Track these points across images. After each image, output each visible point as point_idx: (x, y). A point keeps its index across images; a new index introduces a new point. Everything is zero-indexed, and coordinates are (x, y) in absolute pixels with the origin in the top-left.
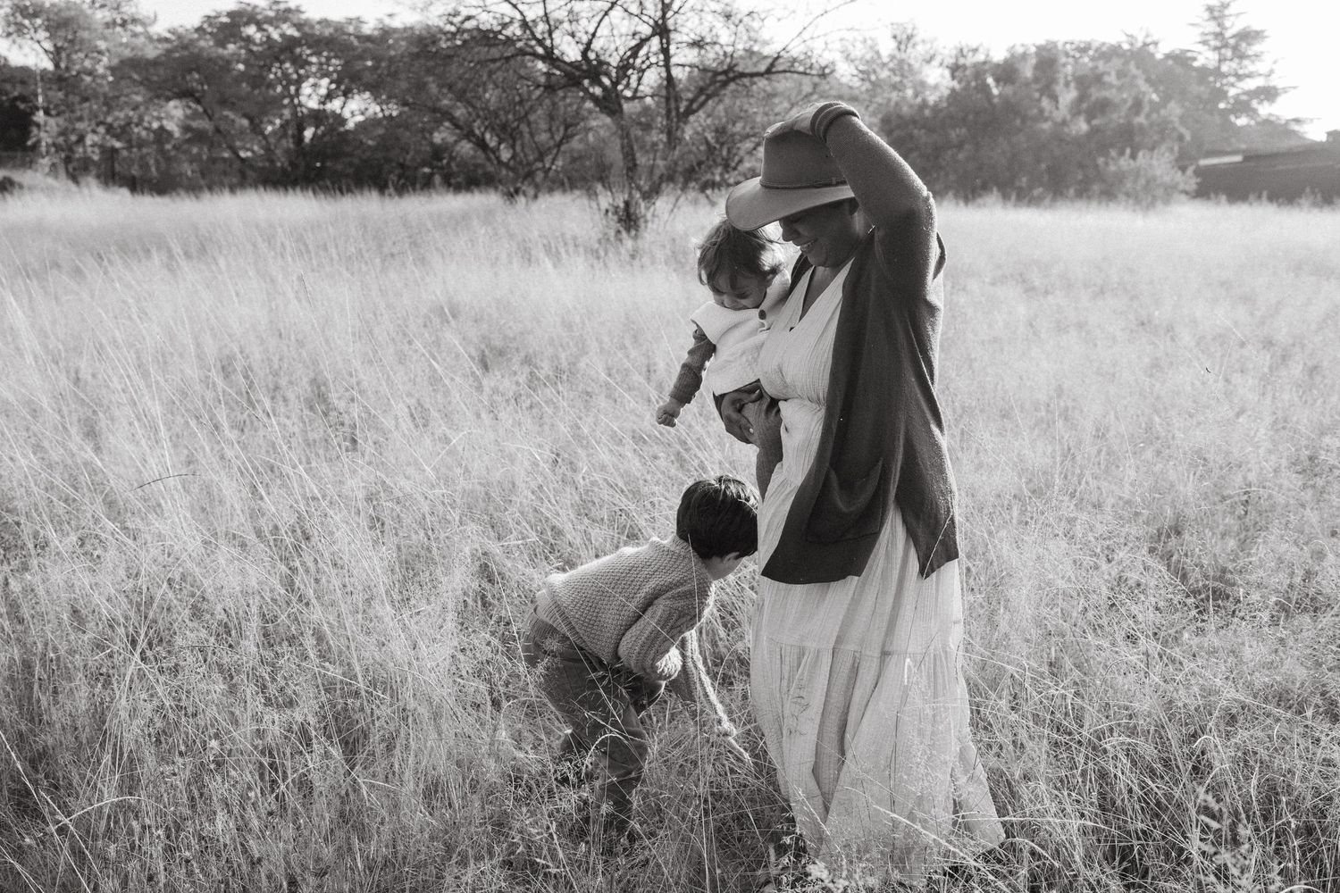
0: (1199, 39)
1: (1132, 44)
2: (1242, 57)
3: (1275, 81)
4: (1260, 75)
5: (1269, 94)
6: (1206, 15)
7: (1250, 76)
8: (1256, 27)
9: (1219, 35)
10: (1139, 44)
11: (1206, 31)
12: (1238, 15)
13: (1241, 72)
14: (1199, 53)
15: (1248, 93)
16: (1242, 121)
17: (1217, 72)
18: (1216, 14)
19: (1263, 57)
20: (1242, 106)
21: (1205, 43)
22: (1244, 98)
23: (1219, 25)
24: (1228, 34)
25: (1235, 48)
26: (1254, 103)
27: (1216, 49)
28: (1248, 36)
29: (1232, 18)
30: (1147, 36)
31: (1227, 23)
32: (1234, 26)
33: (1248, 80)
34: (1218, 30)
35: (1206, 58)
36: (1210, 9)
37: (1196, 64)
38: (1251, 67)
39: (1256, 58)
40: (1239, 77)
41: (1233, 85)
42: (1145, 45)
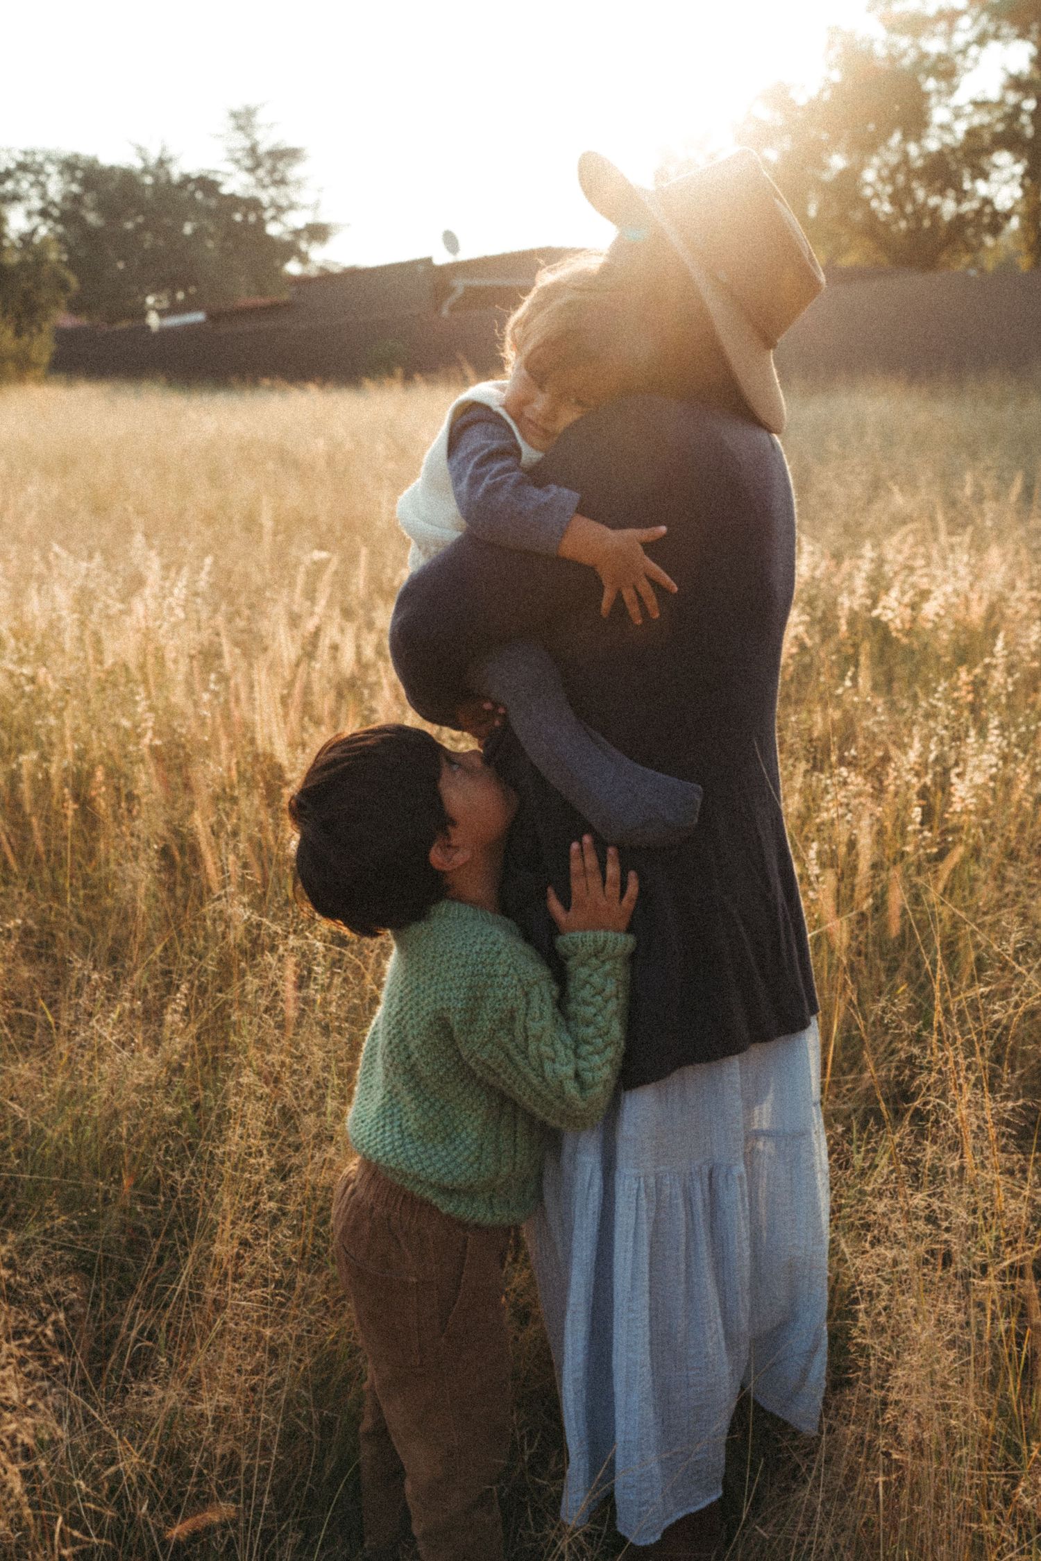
0: (226, 155)
1: (144, 160)
2: (282, 182)
3: (323, 219)
4: (304, 207)
5: (318, 232)
6: (231, 123)
7: (292, 207)
8: (291, 143)
9: (253, 151)
10: (152, 161)
11: (233, 144)
12: (271, 126)
13: (284, 202)
14: (229, 175)
15: (297, 233)
16: (293, 268)
17: (253, 205)
18: (243, 120)
19: (306, 184)
20: (289, 249)
21: (237, 161)
22: (288, 237)
23: (248, 138)
24: (263, 148)
25: (273, 170)
26: (303, 246)
27: (251, 170)
28: (286, 155)
29: (263, 129)
30: (164, 149)
31: (259, 136)
32: (266, 141)
33: (291, 215)
34: (247, 144)
35: (236, 183)
36: (234, 115)
37: (225, 190)
38: (295, 197)
39: (299, 183)
40: (280, 210)
41: (274, 218)
42: (161, 163)
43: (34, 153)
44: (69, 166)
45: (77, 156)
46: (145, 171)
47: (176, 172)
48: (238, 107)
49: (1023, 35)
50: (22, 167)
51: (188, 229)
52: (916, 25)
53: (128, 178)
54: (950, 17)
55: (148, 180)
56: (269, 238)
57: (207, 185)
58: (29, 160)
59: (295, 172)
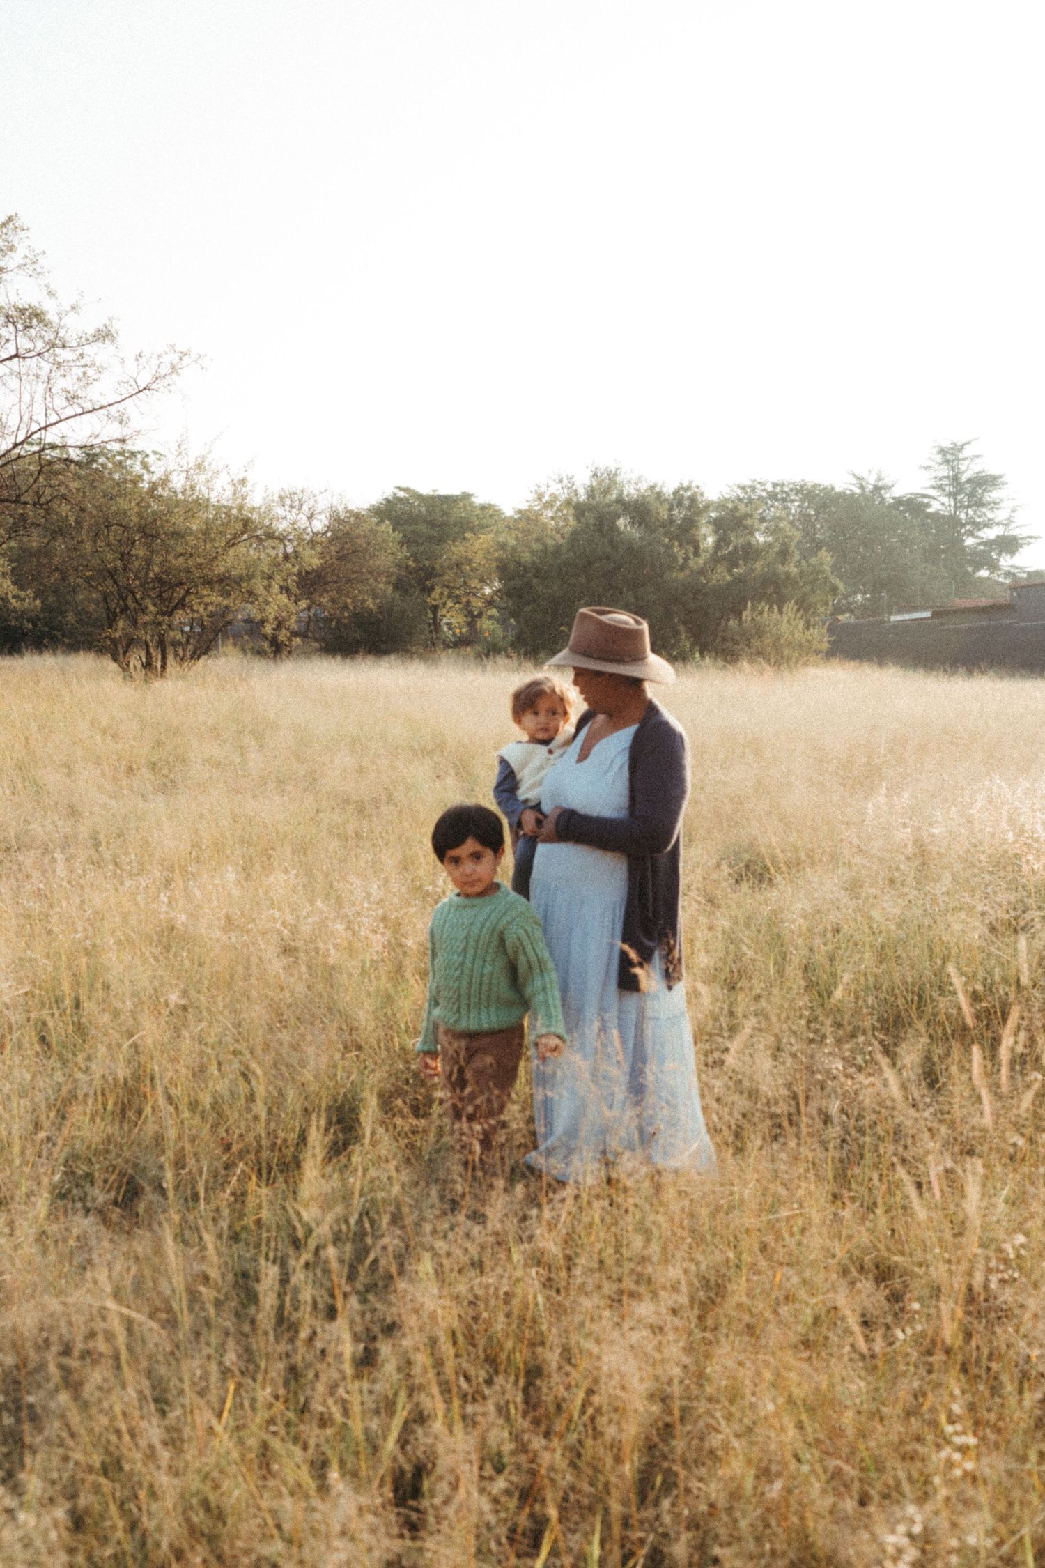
0: (932, 483)
1: (862, 487)
2: (980, 504)
3: (1014, 531)
4: (998, 524)
5: (1009, 544)
6: (939, 458)
7: (987, 525)
8: (992, 470)
9: (954, 480)
10: (871, 488)
11: (940, 474)
12: (973, 458)
13: (978, 520)
14: (934, 498)
15: (989, 543)
16: (984, 573)
17: (953, 521)
18: (950, 455)
19: (1002, 505)
20: (983, 558)
21: (940, 487)
22: (982, 548)
23: (953, 469)
24: (964, 478)
25: (971, 495)
26: (994, 555)
27: (950, 495)
28: (985, 482)
29: (966, 463)
30: (879, 479)
31: (963, 468)
32: (968, 471)
33: (986, 530)
35: (940, 505)
36: (943, 451)
37: (930, 510)
38: (990, 515)
39: (995, 505)
40: (977, 526)
41: (971, 534)
42: (877, 489)
43: (783, 485)
44: (808, 494)
46: (861, 495)
47: (888, 497)
48: (946, 444)
50: (773, 496)
56: (963, 549)
57: (913, 506)
58: (778, 489)
59: (993, 495)
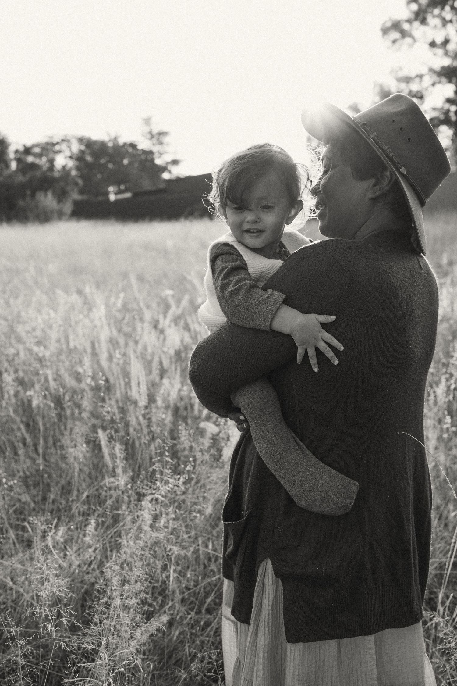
0: (141, 135)
2: (161, 143)
4: (170, 153)
5: (175, 162)
6: (143, 122)
7: (166, 152)
8: (165, 130)
9: (151, 132)
11: (143, 130)
13: (162, 151)
14: (141, 142)
15: (168, 163)
16: (166, 176)
17: (151, 153)
18: (147, 121)
20: (164, 169)
21: (144, 136)
22: (164, 165)
23: (149, 128)
24: (154, 131)
25: (158, 139)
26: (170, 167)
27: (150, 140)
28: (161, 134)
31: (153, 127)
32: (156, 129)
33: (165, 156)
34: (148, 131)
35: (144, 144)
36: (144, 119)
37: (140, 148)
38: (167, 149)
39: (168, 144)
40: (161, 154)
41: (160, 157)
42: (116, 138)
44: (81, 140)
45: (83, 137)
46: (110, 141)
47: (121, 142)
49: (450, 82)
50: (63, 140)
51: (126, 162)
52: (408, 80)
53: (103, 144)
54: (421, 76)
55: (110, 145)
56: (156, 165)
57: (133, 146)
59: (166, 139)
